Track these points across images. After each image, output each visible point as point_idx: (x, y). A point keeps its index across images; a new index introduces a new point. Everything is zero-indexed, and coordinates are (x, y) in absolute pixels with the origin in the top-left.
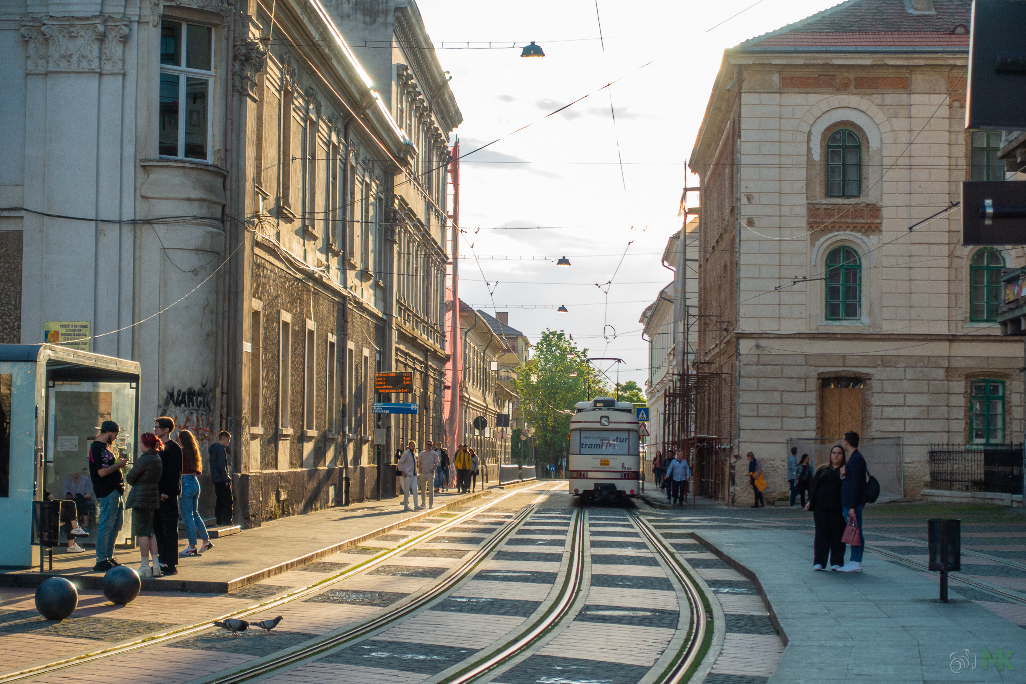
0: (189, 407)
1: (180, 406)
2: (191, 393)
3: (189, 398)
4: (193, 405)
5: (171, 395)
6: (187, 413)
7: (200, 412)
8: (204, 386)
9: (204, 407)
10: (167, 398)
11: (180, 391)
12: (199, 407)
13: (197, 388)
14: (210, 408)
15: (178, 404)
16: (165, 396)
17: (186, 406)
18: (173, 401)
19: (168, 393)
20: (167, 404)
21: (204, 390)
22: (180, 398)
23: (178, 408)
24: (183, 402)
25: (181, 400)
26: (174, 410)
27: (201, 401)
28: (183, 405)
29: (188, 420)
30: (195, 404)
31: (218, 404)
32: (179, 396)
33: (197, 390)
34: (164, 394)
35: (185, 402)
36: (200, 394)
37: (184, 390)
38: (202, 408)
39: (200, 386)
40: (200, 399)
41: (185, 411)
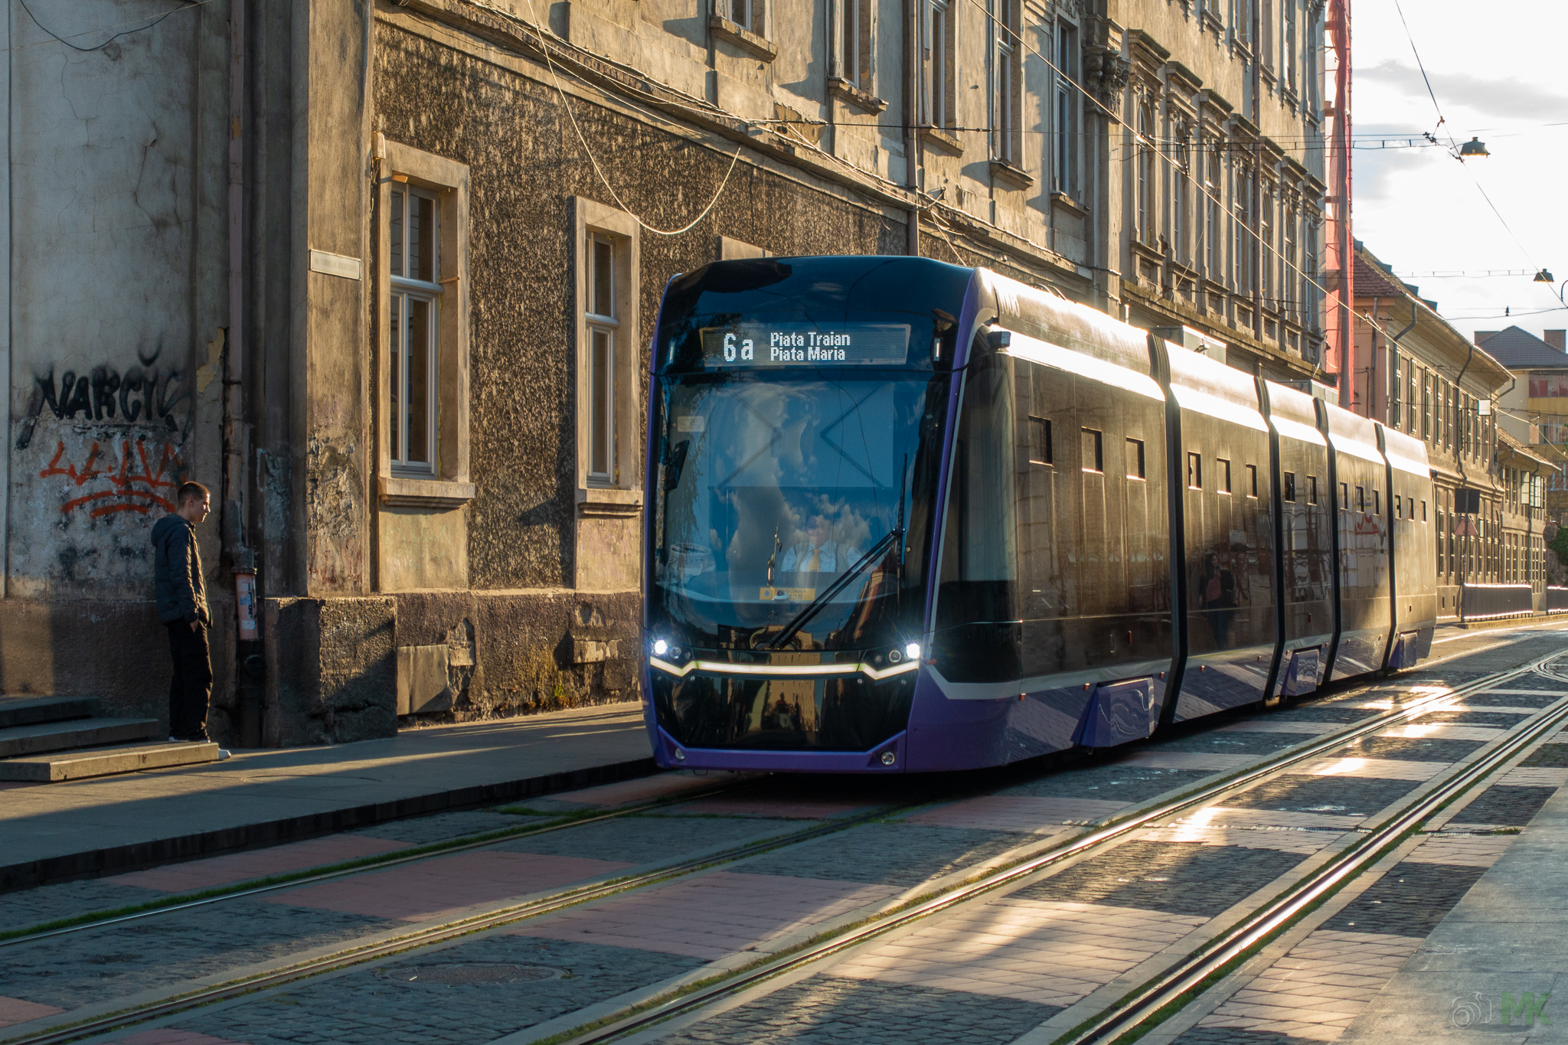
0: (99, 416)
1: (72, 417)
2: (105, 382)
3: (98, 396)
4: (111, 413)
5: (46, 386)
6: (94, 433)
7: (136, 433)
8: (148, 362)
9: (149, 417)
10: (35, 394)
11: (71, 374)
12: (132, 418)
13: (124, 364)
14: (170, 421)
15: (65, 410)
16: (30, 389)
17: (89, 416)
18: (53, 403)
19: (38, 380)
20: (34, 410)
21: (149, 373)
22: (72, 395)
23: (65, 420)
24: (81, 403)
25: (75, 400)
26: (54, 426)
27: (137, 405)
28: (80, 414)
29: (96, 454)
30: (118, 410)
31: (208, 412)
32: (67, 387)
33: (122, 373)
34: (26, 383)
35: (86, 406)
36: (133, 382)
37: (83, 371)
38: (140, 421)
39: (135, 361)
40: (133, 396)
41: (85, 430)
